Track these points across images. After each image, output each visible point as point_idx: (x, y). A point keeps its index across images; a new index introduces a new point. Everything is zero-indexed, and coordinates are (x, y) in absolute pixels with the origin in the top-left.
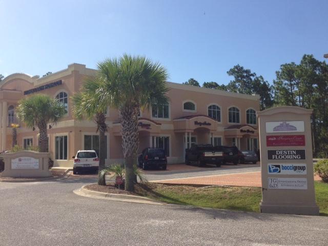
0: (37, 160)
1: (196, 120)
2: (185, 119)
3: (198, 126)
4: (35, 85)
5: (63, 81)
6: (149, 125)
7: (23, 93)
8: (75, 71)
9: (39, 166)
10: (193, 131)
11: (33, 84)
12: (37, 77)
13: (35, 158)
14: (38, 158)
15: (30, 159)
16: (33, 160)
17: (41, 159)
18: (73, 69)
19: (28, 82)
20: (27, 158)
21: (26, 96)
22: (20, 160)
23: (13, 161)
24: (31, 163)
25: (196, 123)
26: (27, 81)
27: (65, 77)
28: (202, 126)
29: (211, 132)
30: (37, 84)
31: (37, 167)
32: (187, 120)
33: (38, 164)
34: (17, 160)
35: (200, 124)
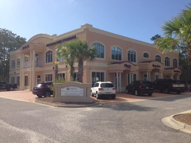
0: (82, 90)
1: (153, 64)
2: (148, 63)
3: (154, 68)
4: (54, 40)
5: (77, 36)
6: (130, 66)
7: (45, 46)
8: (86, 29)
9: (84, 95)
10: (151, 71)
11: (52, 39)
12: (55, 35)
13: (81, 87)
14: (83, 88)
15: (76, 88)
16: (79, 89)
17: (85, 89)
18: (85, 27)
19: (49, 39)
20: (73, 87)
21: (47, 47)
22: (68, 89)
23: (62, 89)
24: (77, 92)
25: (153, 65)
26: (47, 38)
27: (79, 34)
28: (156, 68)
29: (160, 71)
30: (55, 40)
31: (82, 95)
32: (149, 63)
33: (83, 92)
34: (65, 89)
35: (155, 66)
